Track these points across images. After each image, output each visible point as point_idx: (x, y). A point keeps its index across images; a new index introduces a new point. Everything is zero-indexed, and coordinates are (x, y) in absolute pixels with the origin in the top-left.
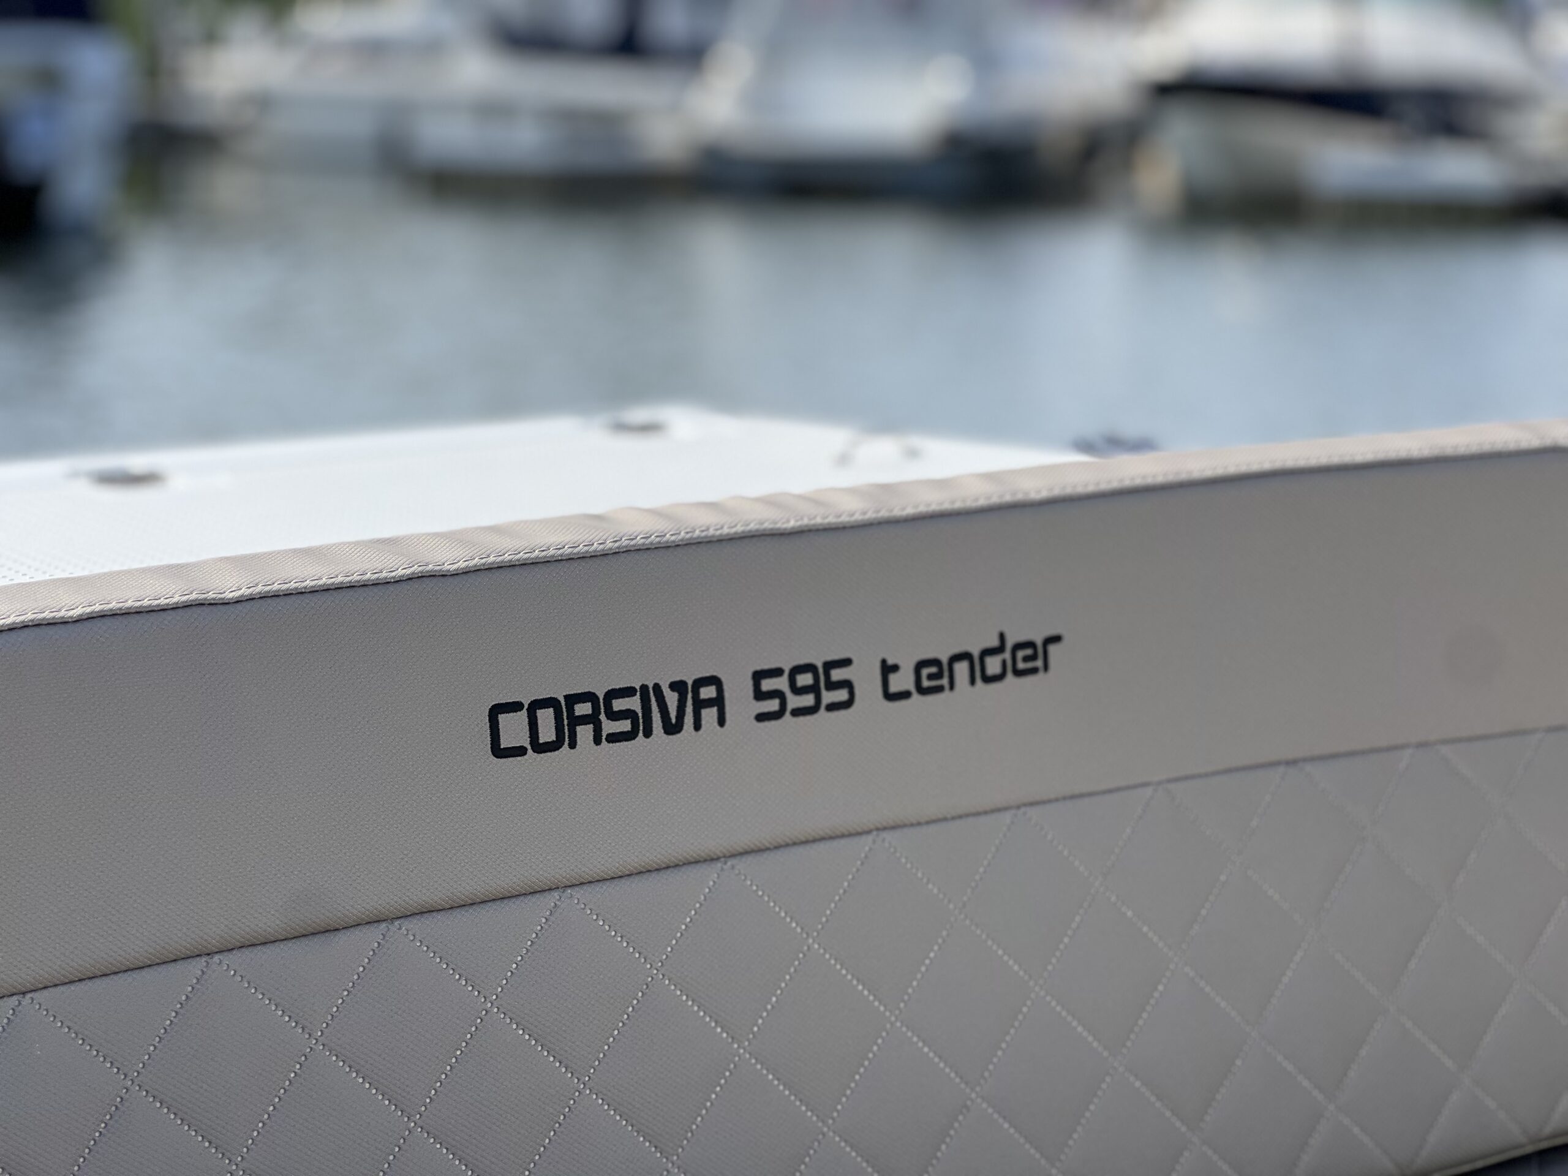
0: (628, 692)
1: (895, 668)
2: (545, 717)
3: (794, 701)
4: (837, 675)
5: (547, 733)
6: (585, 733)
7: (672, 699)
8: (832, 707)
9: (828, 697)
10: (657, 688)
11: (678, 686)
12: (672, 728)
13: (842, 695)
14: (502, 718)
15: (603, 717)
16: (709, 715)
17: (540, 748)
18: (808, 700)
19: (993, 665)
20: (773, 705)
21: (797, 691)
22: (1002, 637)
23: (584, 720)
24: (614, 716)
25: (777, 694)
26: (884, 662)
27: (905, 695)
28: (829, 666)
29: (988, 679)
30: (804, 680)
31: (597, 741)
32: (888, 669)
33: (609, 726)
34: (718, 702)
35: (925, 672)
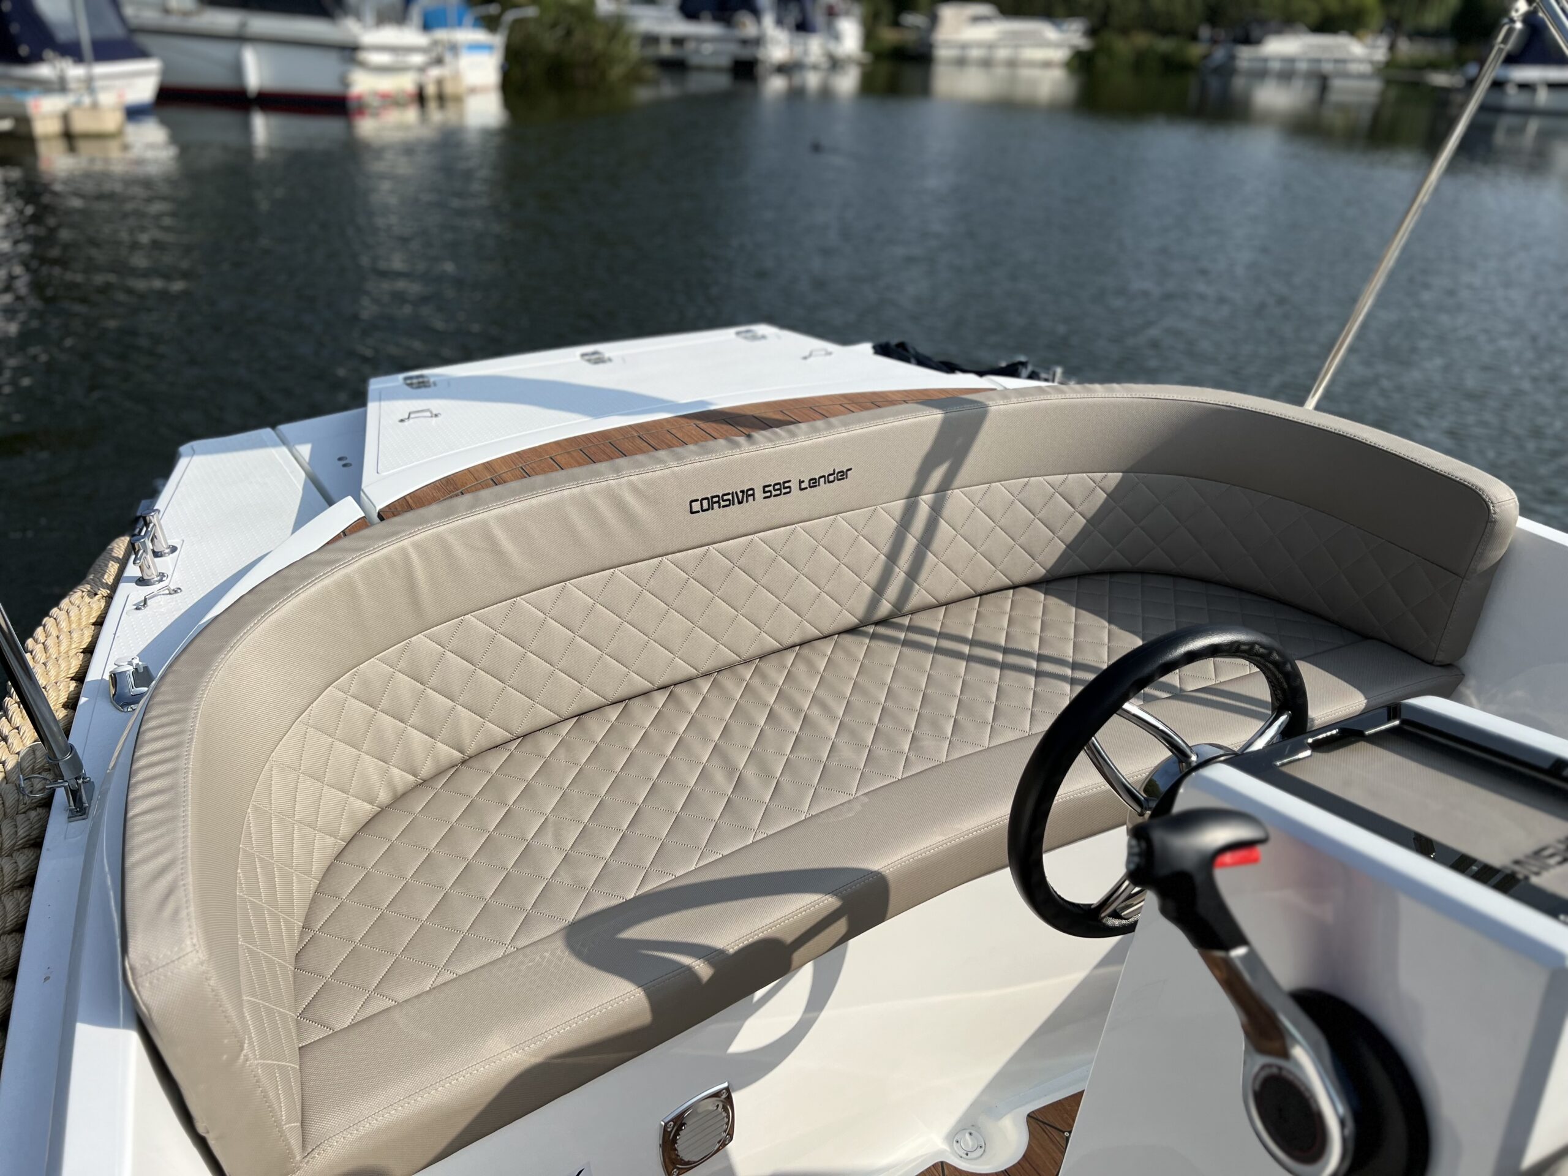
0: (729, 494)
1: (803, 482)
2: (705, 503)
3: (774, 493)
4: (786, 485)
5: (705, 506)
6: (716, 506)
7: (740, 495)
8: (785, 493)
9: (784, 491)
10: (736, 493)
11: (742, 492)
12: (740, 503)
13: (788, 490)
14: (693, 504)
15: (721, 501)
16: (751, 498)
17: (703, 511)
18: (778, 492)
19: (831, 478)
20: (769, 494)
21: (775, 490)
22: (834, 470)
23: (716, 502)
24: (724, 501)
25: (770, 491)
26: (800, 480)
27: (806, 488)
28: (784, 483)
29: (829, 482)
30: (777, 487)
31: (719, 507)
32: (801, 482)
33: (723, 503)
34: (753, 495)
35: (812, 482)
